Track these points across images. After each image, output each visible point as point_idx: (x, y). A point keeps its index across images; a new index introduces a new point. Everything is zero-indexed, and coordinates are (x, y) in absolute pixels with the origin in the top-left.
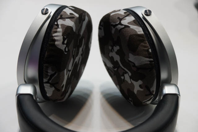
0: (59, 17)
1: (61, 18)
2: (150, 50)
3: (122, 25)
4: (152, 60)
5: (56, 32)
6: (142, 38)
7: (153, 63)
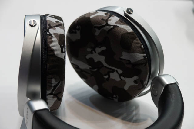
0: (48, 27)
1: (51, 27)
2: (142, 46)
3: (110, 26)
4: (145, 55)
5: (52, 42)
6: (133, 36)
7: (146, 58)
